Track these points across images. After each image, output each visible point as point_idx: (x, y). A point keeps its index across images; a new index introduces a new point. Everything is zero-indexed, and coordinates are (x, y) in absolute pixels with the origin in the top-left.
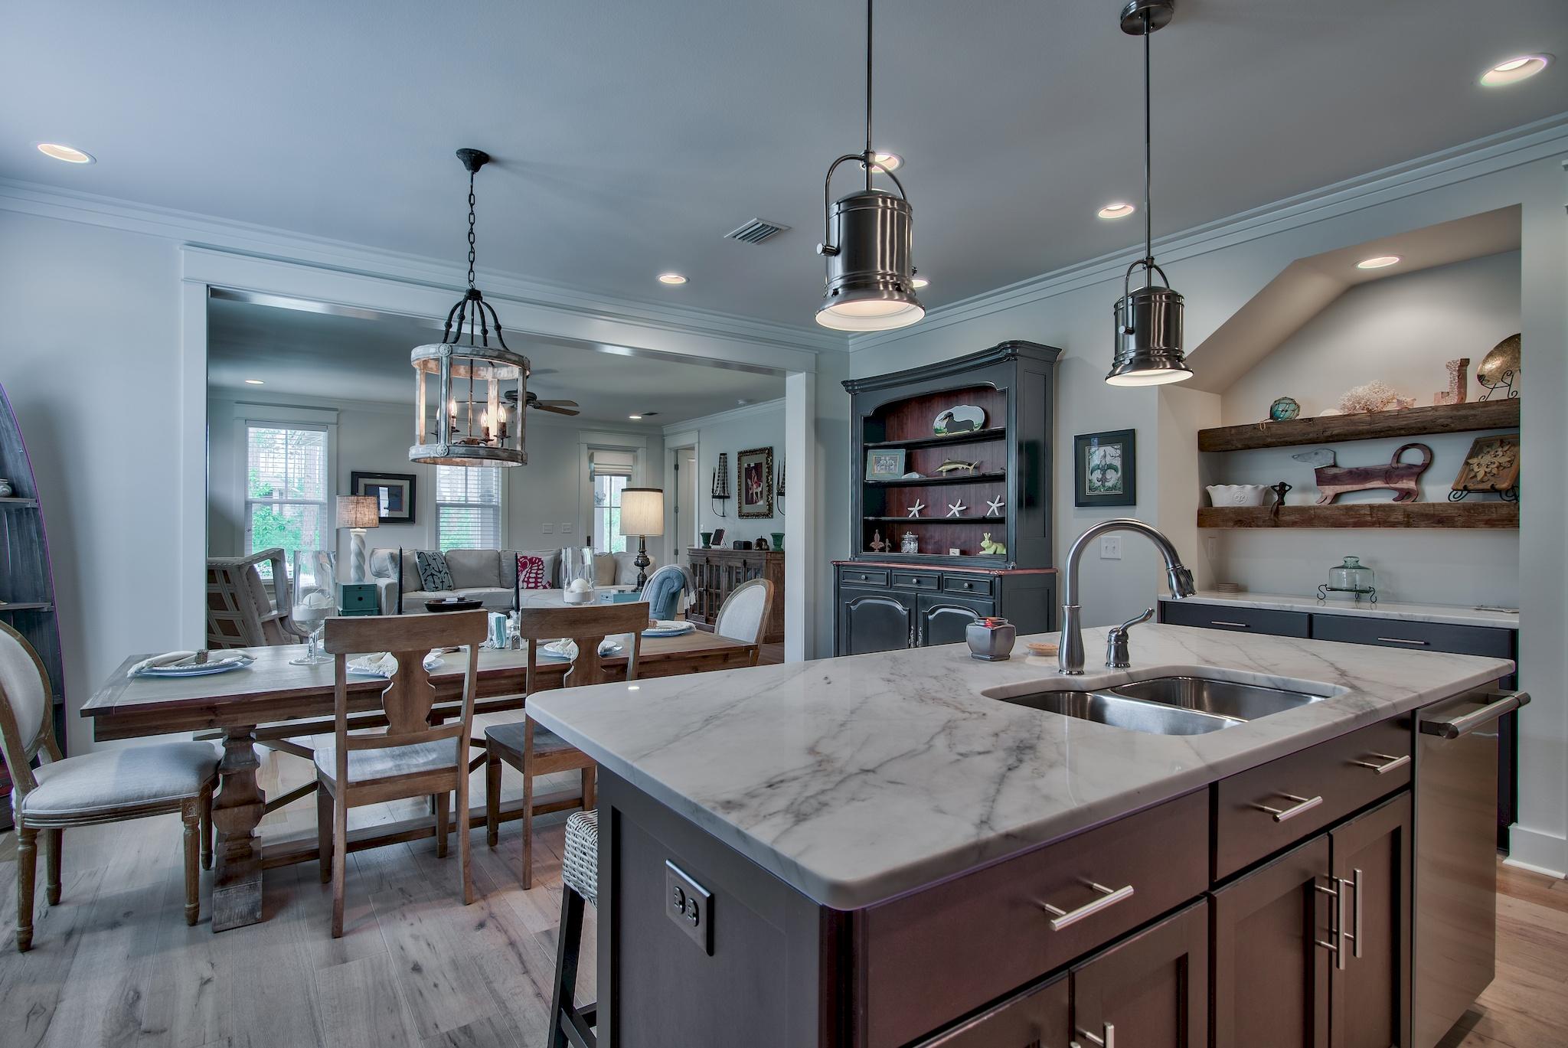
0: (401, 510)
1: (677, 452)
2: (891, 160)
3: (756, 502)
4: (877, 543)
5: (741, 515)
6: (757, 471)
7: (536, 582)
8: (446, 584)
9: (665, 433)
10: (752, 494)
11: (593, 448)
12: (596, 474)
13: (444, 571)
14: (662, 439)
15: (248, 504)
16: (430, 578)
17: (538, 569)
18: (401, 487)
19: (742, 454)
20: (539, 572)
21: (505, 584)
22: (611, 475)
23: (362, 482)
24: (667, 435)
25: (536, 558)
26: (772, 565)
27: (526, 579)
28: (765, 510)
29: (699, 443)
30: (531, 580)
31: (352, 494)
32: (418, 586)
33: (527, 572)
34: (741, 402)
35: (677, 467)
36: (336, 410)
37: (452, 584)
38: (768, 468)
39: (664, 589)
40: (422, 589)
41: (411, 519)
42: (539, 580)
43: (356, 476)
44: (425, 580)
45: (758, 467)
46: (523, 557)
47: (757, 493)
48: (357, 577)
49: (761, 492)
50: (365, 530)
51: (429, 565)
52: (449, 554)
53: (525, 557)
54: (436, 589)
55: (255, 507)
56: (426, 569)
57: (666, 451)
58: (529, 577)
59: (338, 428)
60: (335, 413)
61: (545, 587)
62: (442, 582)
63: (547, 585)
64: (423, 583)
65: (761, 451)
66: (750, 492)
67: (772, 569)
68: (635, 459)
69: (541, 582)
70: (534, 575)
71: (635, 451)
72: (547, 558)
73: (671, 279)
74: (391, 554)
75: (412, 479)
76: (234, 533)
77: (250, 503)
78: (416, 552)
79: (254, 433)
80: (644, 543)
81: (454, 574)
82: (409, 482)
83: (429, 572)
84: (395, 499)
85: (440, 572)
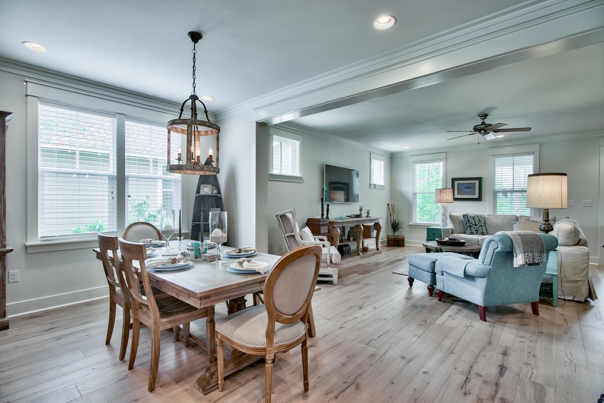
0: (474, 194)
15: (414, 194)
18: (475, 184)
23: (456, 182)
31: (451, 188)
36: (446, 152)
40: (465, 233)
41: (479, 199)
50: (447, 204)
51: (469, 221)
52: (487, 216)
54: (472, 233)
55: (418, 195)
56: (466, 223)
59: (446, 160)
62: (477, 230)
64: (465, 230)
74: (450, 215)
75: (480, 179)
76: (409, 205)
77: (416, 194)
78: (463, 215)
79: (418, 166)
80: (547, 214)
81: (487, 227)
82: (478, 181)
83: (468, 225)
84: (472, 189)
85: (476, 225)
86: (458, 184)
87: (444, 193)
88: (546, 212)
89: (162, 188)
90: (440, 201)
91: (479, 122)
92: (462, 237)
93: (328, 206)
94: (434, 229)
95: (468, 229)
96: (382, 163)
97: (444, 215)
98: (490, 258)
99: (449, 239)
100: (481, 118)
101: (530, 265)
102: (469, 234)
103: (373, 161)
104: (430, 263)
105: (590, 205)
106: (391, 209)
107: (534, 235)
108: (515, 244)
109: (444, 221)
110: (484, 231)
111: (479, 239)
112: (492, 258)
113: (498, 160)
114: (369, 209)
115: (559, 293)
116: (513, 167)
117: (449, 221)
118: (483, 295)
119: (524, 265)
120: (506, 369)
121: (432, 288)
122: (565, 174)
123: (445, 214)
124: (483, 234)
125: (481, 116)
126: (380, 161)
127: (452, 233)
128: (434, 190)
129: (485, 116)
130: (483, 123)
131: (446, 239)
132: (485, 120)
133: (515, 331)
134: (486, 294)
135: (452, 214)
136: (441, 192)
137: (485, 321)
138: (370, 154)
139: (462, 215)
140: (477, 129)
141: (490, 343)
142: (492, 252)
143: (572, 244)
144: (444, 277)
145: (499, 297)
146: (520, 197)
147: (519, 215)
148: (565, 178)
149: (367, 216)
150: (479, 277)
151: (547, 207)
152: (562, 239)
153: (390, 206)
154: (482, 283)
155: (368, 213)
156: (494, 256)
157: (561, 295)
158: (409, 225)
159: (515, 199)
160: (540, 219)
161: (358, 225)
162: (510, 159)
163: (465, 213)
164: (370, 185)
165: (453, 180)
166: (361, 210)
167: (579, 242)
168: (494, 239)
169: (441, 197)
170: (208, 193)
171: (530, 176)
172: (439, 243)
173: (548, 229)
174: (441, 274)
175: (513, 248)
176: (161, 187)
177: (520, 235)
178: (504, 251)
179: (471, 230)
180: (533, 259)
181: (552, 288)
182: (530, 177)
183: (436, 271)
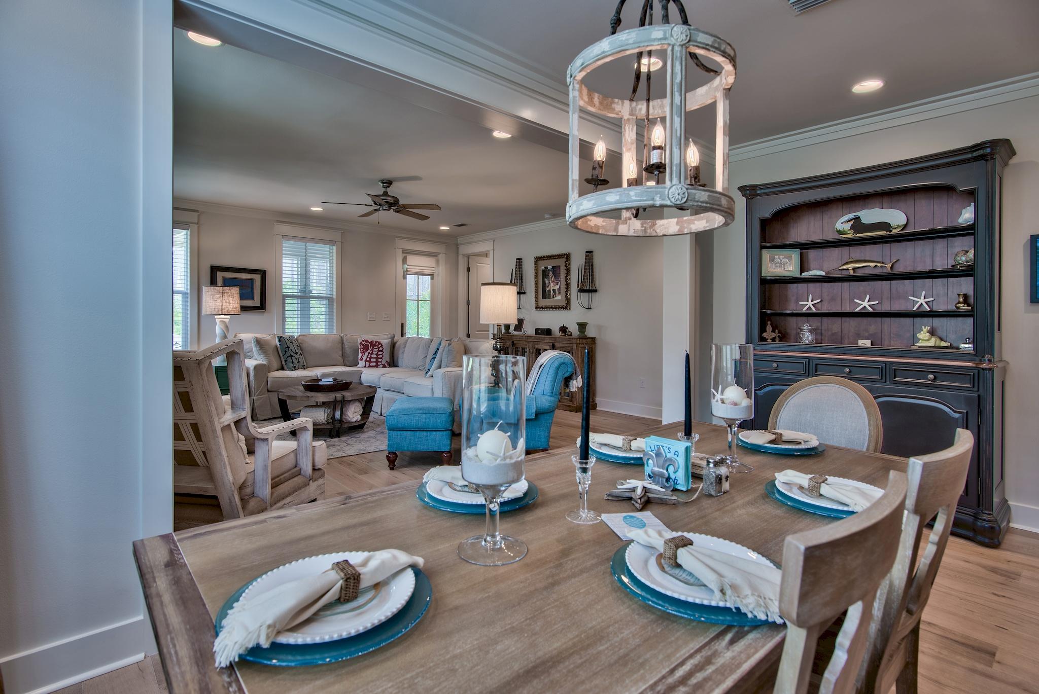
0: (255, 299)
1: (468, 257)
3: (553, 297)
4: (769, 334)
5: (538, 308)
6: (554, 273)
7: (377, 362)
8: (301, 364)
9: (459, 242)
10: (549, 291)
11: (406, 252)
12: (408, 273)
13: (299, 353)
14: (457, 246)
16: (289, 359)
17: (379, 351)
18: (255, 280)
19: (538, 259)
20: (379, 353)
21: (348, 364)
22: (418, 274)
23: (220, 275)
24: (461, 244)
25: (376, 342)
26: (580, 348)
27: (368, 359)
28: (564, 304)
29: (493, 250)
30: (372, 360)
31: (214, 284)
32: (279, 367)
33: (369, 353)
34: (547, 216)
35: (468, 270)
36: (197, 211)
37: (305, 364)
38: (567, 270)
39: (560, 374)
40: (282, 369)
41: (262, 307)
42: (380, 360)
43: (214, 269)
44: (286, 361)
45: (555, 269)
46: (364, 340)
47: (554, 290)
49: (559, 290)
50: (228, 317)
51: (288, 348)
52: (300, 338)
53: (367, 341)
54: (295, 368)
56: (286, 352)
57: (460, 257)
58: (371, 358)
59: (198, 227)
60: (196, 214)
61: (384, 366)
62: (299, 362)
63: (386, 364)
64: (284, 363)
65: (560, 256)
66: (548, 289)
67: (580, 351)
68: (437, 262)
69: (381, 362)
70: (375, 356)
71: (436, 256)
72: (385, 342)
74: (256, 338)
75: (263, 273)
78: (278, 338)
81: (306, 355)
82: (260, 276)
83: (288, 354)
84: (250, 290)
85: (296, 354)
90: (222, 312)
91: (380, 190)
92: (281, 375)
95: (289, 362)
100: (384, 185)
102: (292, 370)
127: (269, 372)
129: (388, 183)
130: (386, 194)
135: (258, 336)
136: (223, 293)
163: (282, 334)
169: (224, 304)
179: (293, 363)
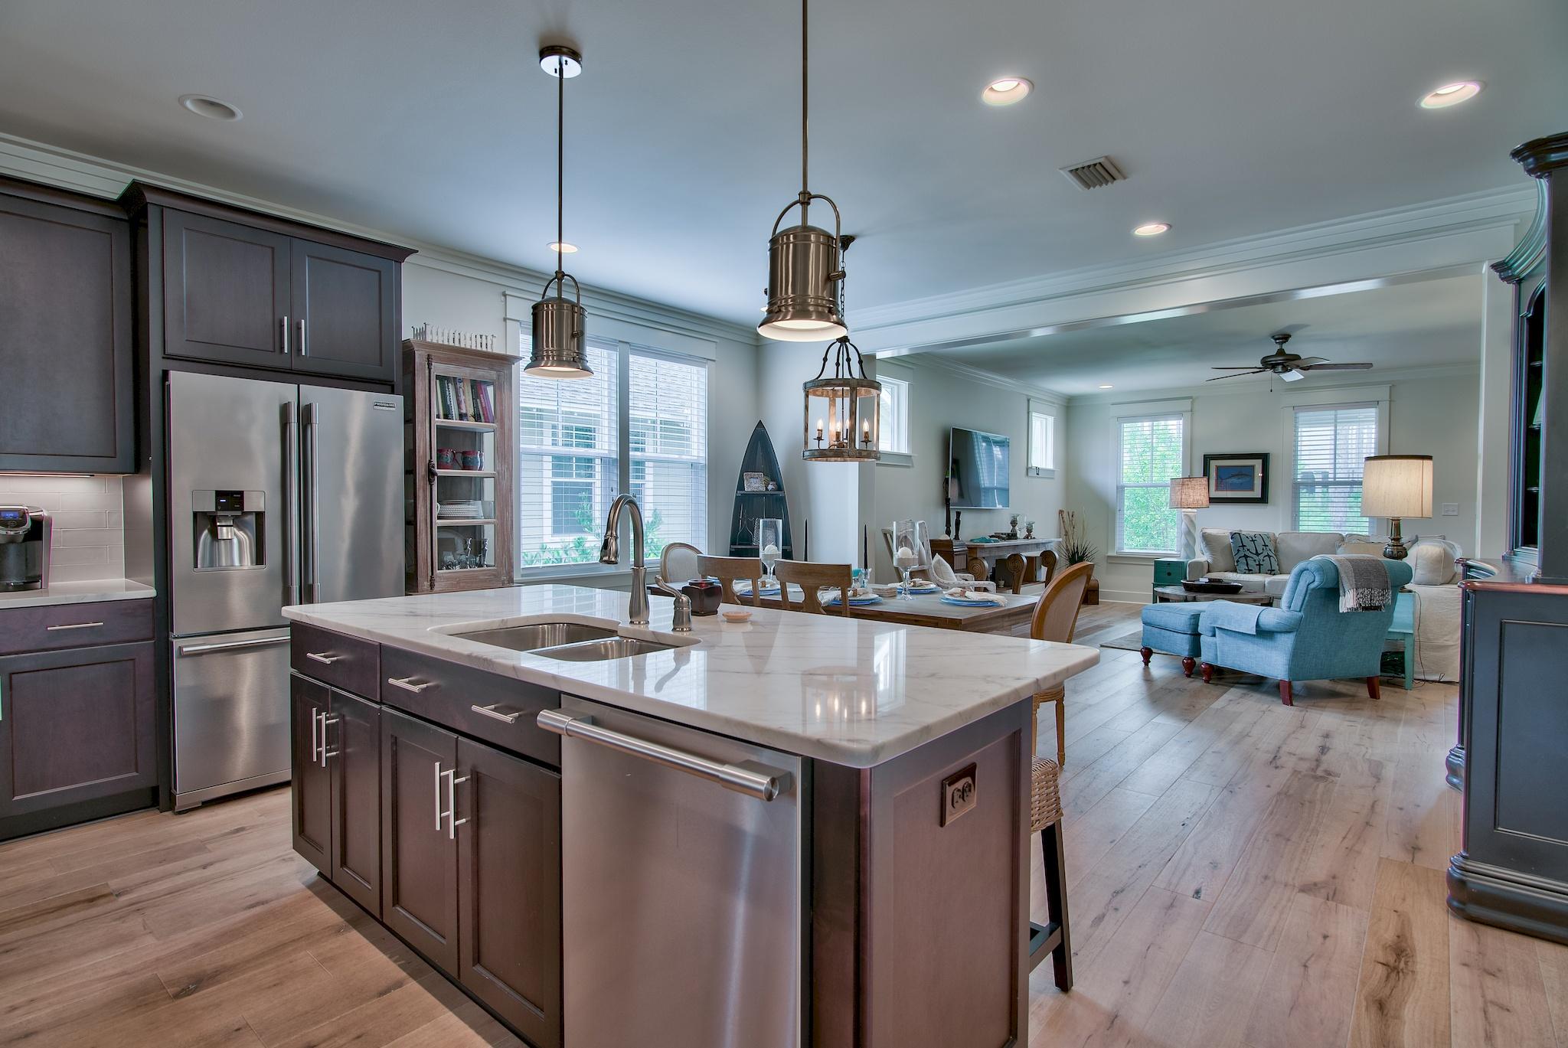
0: (1252, 489)
2: (1020, 87)
15: (1120, 489)
16: (1243, 560)
18: (1253, 467)
23: (1214, 464)
31: (1204, 475)
32: (1230, 567)
36: (1191, 397)
40: (1235, 571)
41: (1262, 500)
44: (1239, 561)
48: (1186, 555)
50: (1195, 510)
51: (1243, 546)
52: (1281, 535)
54: (1250, 571)
55: (1127, 490)
56: (1238, 551)
59: (1192, 415)
60: (1190, 401)
64: (1235, 563)
73: (1150, 230)
75: (1265, 458)
76: (1107, 511)
77: (1123, 487)
78: (1231, 533)
79: (1127, 428)
80: (1397, 527)
81: (1281, 557)
82: (1261, 460)
83: (1242, 554)
84: (1248, 479)
85: (1257, 554)
86: (1218, 468)
87: (1190, 486)
88: (1396, 525)
89: (551, 476)
90: (1181, 505)
91: (1272, 349)
92: (1231, 578)
93: (958, 514)
94: (1169, 564)
95: (1243, 563)
96: (1051, 419)
97: (1189, 533)
98: (1301, 598)
99: (1210, 580)
100: (1278, 341)
101: (1365, 608)
102: (1245, 573)
103: (1034, 415)
104: (1188, 617)
105: (1455, 513)
106: (1067, 520)
107: (1374, 560)
108: (1343, 575)
109: (1189, 546)
110: (1275, 567)
111: (1266, 585)
112: (1304, 599)
113: (1303, 416)
114: (1031, 520)
115: (1416, 669)
116: (1336, 427)
117: (1199, 545)
118: (1287, 662)
119: (1356, 609)
120: (1329, 749)
121: (1191, 662)
122: (1429, 458)
123: (1191, 530)
124: (1272, 572)
125: (1277, 337)
126: (1045, 416)
127: (1209, 572)
128: (1168, 480)
129: (1285, 338)
130: (1281, 352)
131: (1203, 580)
132: (1285, 346)
133: (1342, 716)
134: (1292, 660)
135: (1208, 531)
136: (1183, 485)
137: (1292, 705)
138: (1028, 400)
139: (1228, 534)
140: (1268, 364)
141: (1302, 727)
142: (1305, 588)
143: (1441, 580)
144: (1217, 639)
145: (1313, 665)
146: (1347, 495)
147: (1347, 533)
148: (1428, 464)
149: (1027, 537)
150: (1281, 632)
151: (1396, 515)
152: (1423, 573)
153: (1065, 515)
154: (1286, 642)
155: (1029, 531)
156: (1308, 596)
157: (1419, 673)
158: (1108, 557)
159: (1335, 500)
160: (1386, 540)
161: (1015, 555)
162: (1329, 414)
163: (1236, 529)
164: (1027, 470)
165: (1208, 459)
166: (1014, 523)
167: (1452, 579)
168: (1309, 567)
169: (1183, 496)
170: (761, 489)
171: (1368, 459)
172: (1189, 588)
173: (1400, 553)
174: (1211, 634)
175: (1338, 582)
176: (550, 474)
177: (1351, 561)
178: (1325, 586)
179: (1247, 564)
180: (1371, 600)
181: (1403, 658)
182: (1369, 462)
183: (1200, 630)
